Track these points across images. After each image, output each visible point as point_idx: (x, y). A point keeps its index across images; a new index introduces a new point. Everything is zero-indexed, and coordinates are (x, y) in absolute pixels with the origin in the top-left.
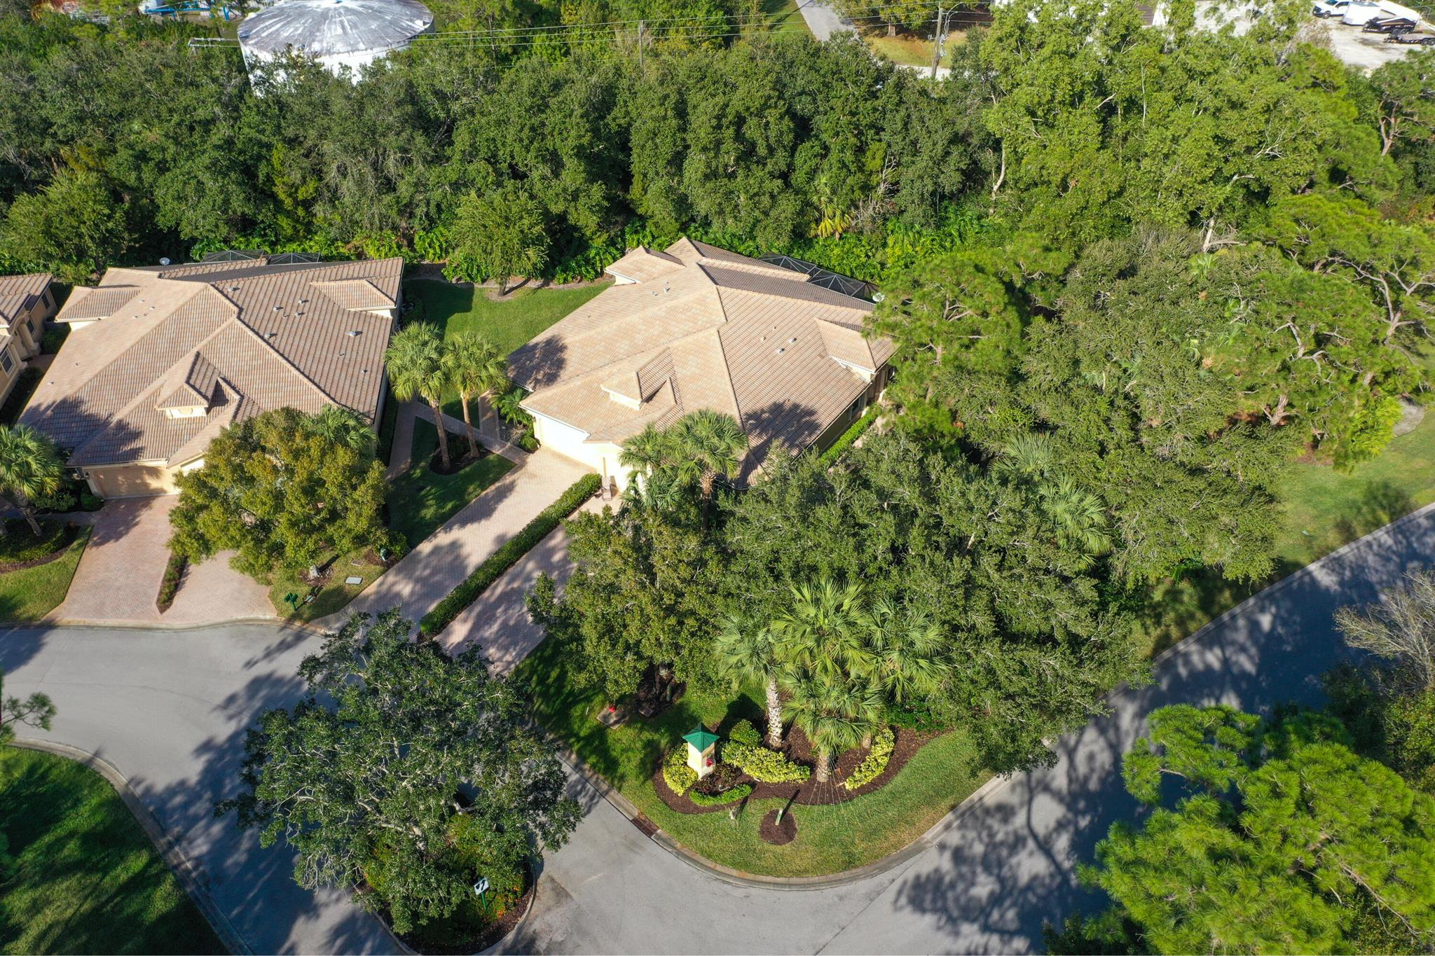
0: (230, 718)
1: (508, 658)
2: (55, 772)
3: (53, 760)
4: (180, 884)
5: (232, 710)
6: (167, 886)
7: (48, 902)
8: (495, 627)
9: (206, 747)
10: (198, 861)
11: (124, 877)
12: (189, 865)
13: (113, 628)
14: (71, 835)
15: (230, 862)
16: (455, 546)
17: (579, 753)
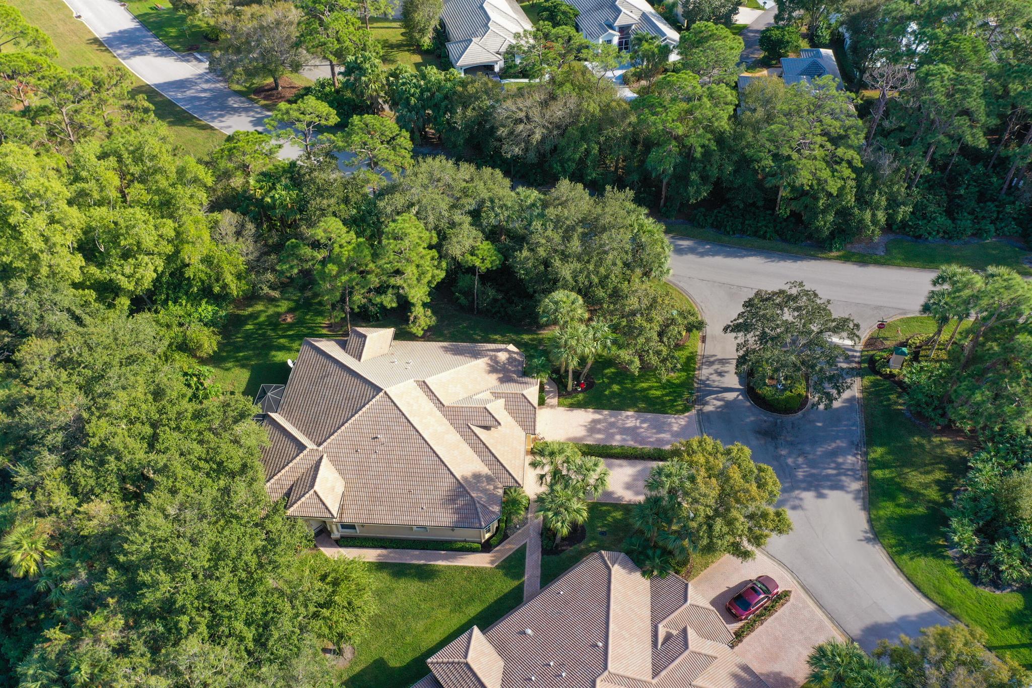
0: (801, 499)
1: (673, 420)
2: (893, 541)
3: (890, 550)
4: (866, 454)
5: (797, 502)
6: (872, 455)
7: (921, 484)
8: (662, 435)
9: (821, 496)
10: (855, 455)
11: (887, 471)
12: (859, 457)
13: (821, 607)
14: (898, 505)
15: (844, 445)
16: (628, 487)
17: (694, 371)
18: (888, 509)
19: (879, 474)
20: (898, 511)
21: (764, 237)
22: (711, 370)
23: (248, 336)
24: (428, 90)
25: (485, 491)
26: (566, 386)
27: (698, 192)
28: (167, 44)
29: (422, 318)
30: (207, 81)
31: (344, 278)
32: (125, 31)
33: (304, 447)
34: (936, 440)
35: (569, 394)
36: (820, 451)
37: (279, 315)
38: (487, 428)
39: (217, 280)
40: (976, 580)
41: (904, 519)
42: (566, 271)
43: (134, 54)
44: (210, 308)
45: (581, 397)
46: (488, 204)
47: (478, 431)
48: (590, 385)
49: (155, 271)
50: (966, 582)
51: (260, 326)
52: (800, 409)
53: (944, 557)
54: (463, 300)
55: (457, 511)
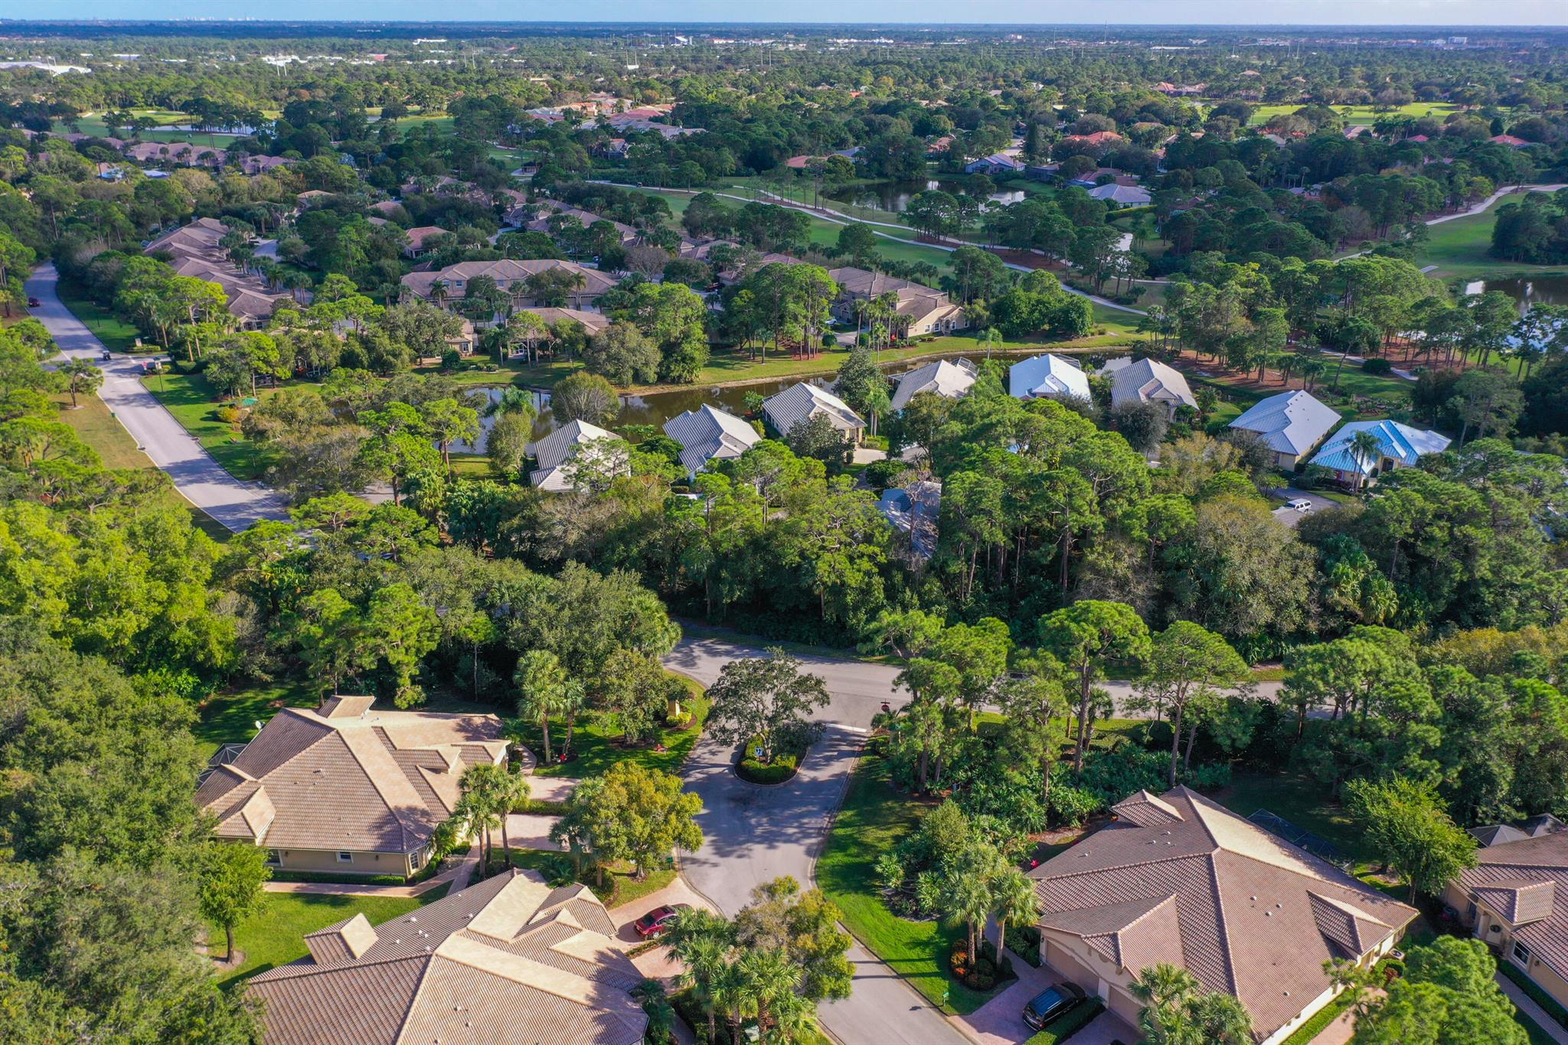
0: (750, 850)
4: (834, 816)
6: (840, 817)
7: (877, 838)
9: (772, 847)
10: (823, 817)
11: (848, 829)
12: (826, 818)
14: (848, 855)
15: (815, 809)
18: (838, 858)
19: (840, 832)
20: (847, 860)
21: (806, 642)
22: (706, 750)
23: (231, 717)
24: (481, 501)
25: (416, 822)
26: (544, 757)
27: (731, 591)
28: (231, 474)
29: (409, 691)
30: (264, 506)
31: (327, 641)
32: (191, 462)
33: (243, 780)
34: (909, 804)
35: (546, 765)
36: (787, 813)
37: (268, 701)
38: (436, 771)
39: (202, 648)
40: (897, 912)
41: (848, 866)
42: (550, 637)
43: (191, 482)
44: (191, 679)
45: (558, 767)
46: (496, 585)
47: (425, 772)
48: (572, 758)
49: (139, 627)
50: (888, 914)
51: (244, 709)
52: (782, 780)
53: (874, 895)
54: (461, 683)
55: (381, 837)
